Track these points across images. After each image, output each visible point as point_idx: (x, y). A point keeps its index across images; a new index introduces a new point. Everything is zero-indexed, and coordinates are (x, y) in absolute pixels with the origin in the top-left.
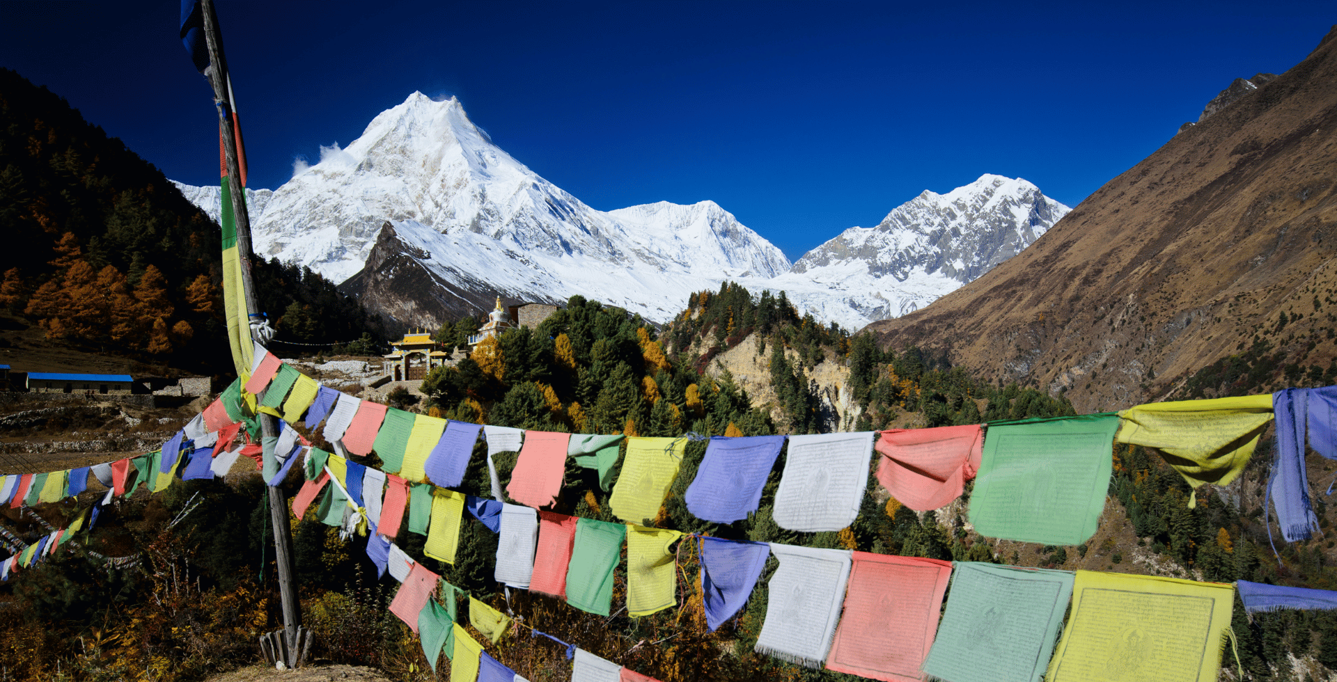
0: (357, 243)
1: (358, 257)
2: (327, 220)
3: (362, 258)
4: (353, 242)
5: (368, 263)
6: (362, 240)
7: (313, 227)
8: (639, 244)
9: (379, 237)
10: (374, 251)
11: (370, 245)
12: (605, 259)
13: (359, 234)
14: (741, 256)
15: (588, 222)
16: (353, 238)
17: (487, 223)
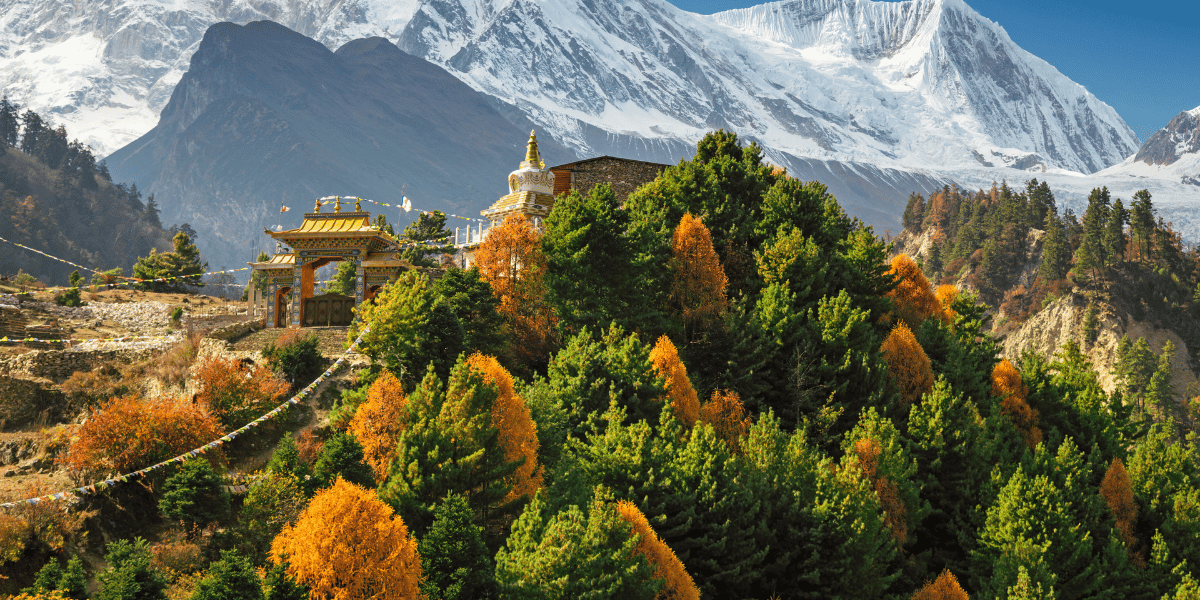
0: (147, 71)
1: (144, 103)
2: (82, 19)
3: (152, 105)
4: (135, 69)
5: (165, 114)
6: (155, 64)
7: (48, 35)
8: (778, 87)
9: (195, 58)
10: (180, 90)
11: (173, 78)
12: (699, 120)
13: (149, 52)
14: (1017, 122)
15: (664, 35)
16: (137, 59)
17: (436, 33)
